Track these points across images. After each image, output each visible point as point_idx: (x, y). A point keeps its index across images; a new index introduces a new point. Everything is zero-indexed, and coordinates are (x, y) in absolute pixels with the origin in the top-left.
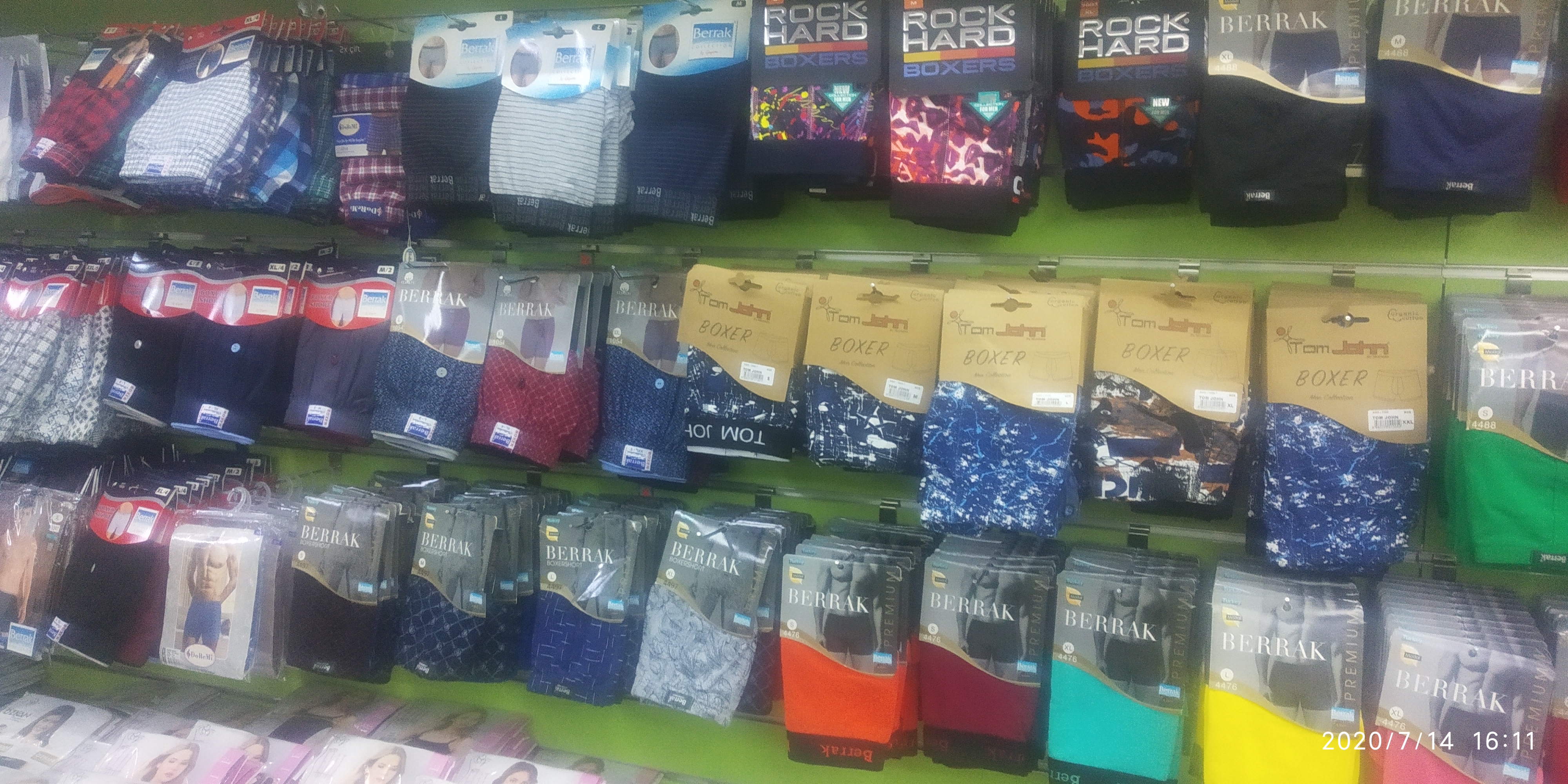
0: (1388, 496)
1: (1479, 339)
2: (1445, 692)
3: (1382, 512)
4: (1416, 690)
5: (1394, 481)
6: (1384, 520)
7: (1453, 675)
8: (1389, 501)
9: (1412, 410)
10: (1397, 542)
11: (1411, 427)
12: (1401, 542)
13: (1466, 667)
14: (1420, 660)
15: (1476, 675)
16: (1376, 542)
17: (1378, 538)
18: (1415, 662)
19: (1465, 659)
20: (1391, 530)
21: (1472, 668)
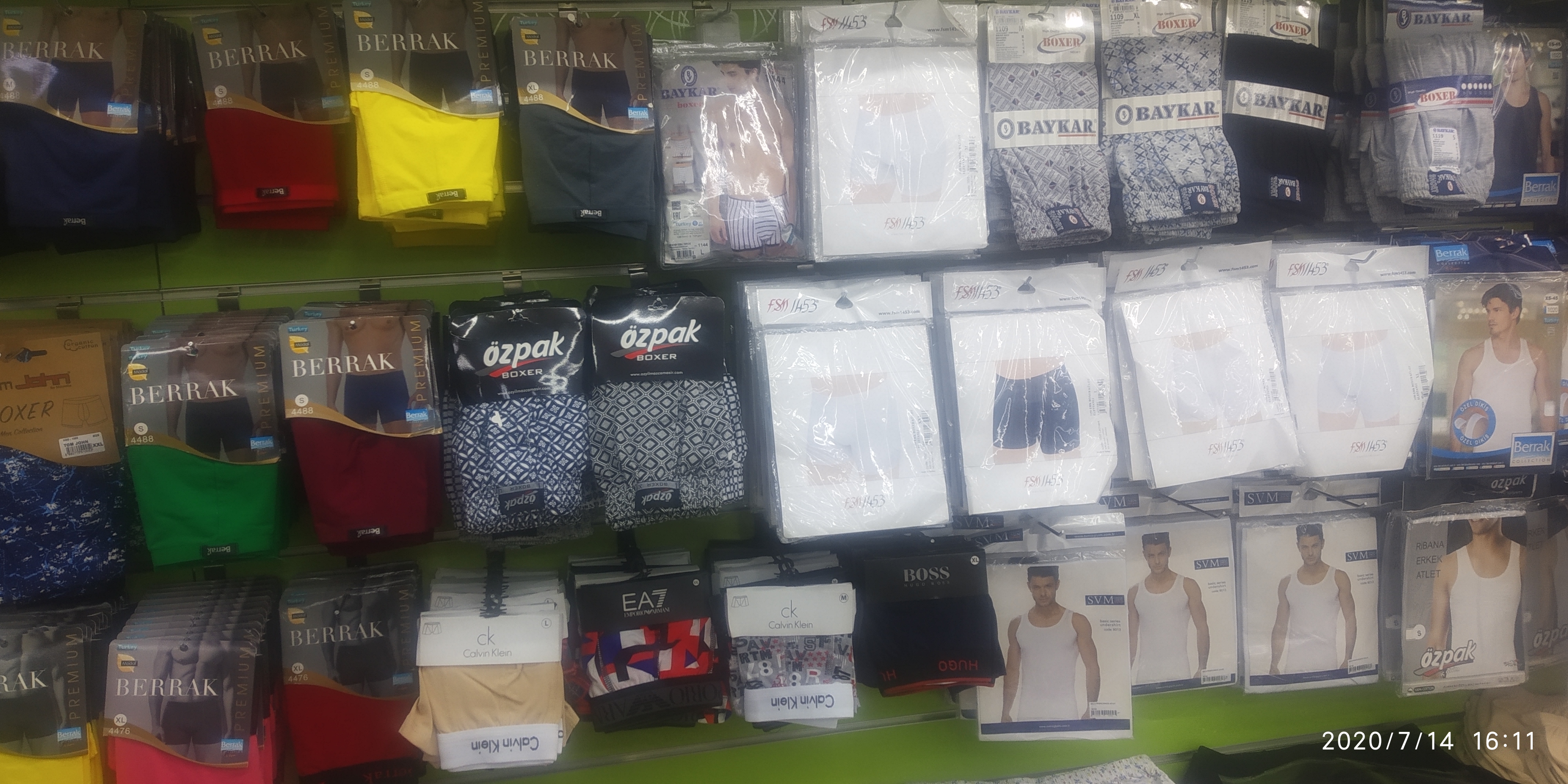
0: (94, 517)
1: (129, 361)
2: (162, 689)
3: (90, 533)
4: (135, 694)
5: (98, 502)
6: (95, 541)
7: (168, 672)
8: (98, 521)
9: (100, 433)
10: (110, 558)
11: (102, 449)
12: (114, 558)
13: (178, 662)
14: (136, 665)
15: (188, 667)
16: (88, 562)
17: (90, 559)
18: (131, 669)
19: (179, 655)
20: (102, 551)
21: (183, 662)
